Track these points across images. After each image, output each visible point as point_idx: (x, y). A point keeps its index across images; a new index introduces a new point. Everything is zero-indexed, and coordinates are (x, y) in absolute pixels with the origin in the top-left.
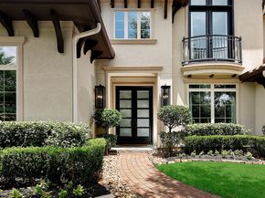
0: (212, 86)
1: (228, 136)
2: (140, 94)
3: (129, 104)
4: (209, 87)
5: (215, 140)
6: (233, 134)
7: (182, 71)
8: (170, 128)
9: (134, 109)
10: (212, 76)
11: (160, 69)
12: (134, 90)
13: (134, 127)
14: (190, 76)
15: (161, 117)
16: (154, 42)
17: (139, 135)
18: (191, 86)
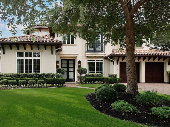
0: (95, 60)
1: (98, 77)
2: (70, 62)
3: (66, 66)
4: (94, 60)
5: (94, 78)
6: (100, 77)
7: (85, 55)
8: (81, 75)
9: (68, 68)
10: (95, 57)
11: (78, 55)
12: (68, 60)
13: (68, 75)
14: (88, 57)
15: (78, 71)
16: (76, 45)
17: (69, 78)
18: (88, 60)
